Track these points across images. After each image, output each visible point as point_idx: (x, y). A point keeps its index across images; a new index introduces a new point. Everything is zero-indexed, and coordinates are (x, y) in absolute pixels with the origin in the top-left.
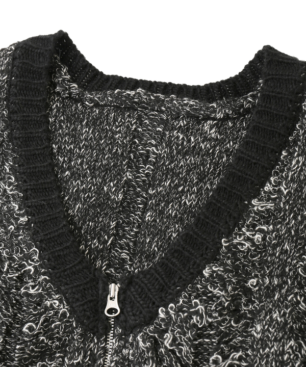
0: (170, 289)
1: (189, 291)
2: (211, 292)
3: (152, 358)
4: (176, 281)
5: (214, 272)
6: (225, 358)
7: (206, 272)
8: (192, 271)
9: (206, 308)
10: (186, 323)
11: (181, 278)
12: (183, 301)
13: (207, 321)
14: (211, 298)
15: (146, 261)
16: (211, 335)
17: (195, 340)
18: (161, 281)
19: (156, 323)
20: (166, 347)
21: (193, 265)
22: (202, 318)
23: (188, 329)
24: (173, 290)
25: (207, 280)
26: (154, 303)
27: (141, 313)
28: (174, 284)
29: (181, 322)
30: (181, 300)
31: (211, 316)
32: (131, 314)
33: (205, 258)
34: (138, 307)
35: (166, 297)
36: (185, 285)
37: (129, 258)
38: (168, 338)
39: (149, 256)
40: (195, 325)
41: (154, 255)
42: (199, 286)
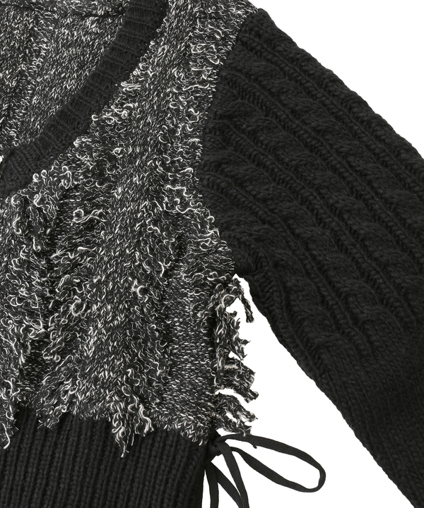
0: (44, 158)
1: (60, 159)
2: (79, 160)
3: (19, 213)
4: (50, 150)
5: (83, 142)
6: (87, 213)
7: (76, 143)
8: (64, 142)
9: (73, 173)
10: (54, 185)
11: (54, 148)
12: (54, 168)
13: (73, 184)
14: (79, 166)
15: (30, 137)
16: (76, 196)
17: (61, 200)
18: (38, 152)
19: (30, 187)
20: (34, 206)
21: (66, 137)
22: (69, 181)
23: (56, 191)
24: (47, 159)
25: (77, 150)
26: (30, 171)
27: (18, 178)
28: (48, 154)
29: (50, 185)
30: (53, 167)
31: (77, 180)
32: (10, 179)
33: (77, 132)
34: (16, 174)
35: (40, 165)
36: (57, 154)
37: (15, 135)
38: (37, 198)
39: (33, 133)
40: (62, 188)
41: (37, 132)
42: (69, 155)
